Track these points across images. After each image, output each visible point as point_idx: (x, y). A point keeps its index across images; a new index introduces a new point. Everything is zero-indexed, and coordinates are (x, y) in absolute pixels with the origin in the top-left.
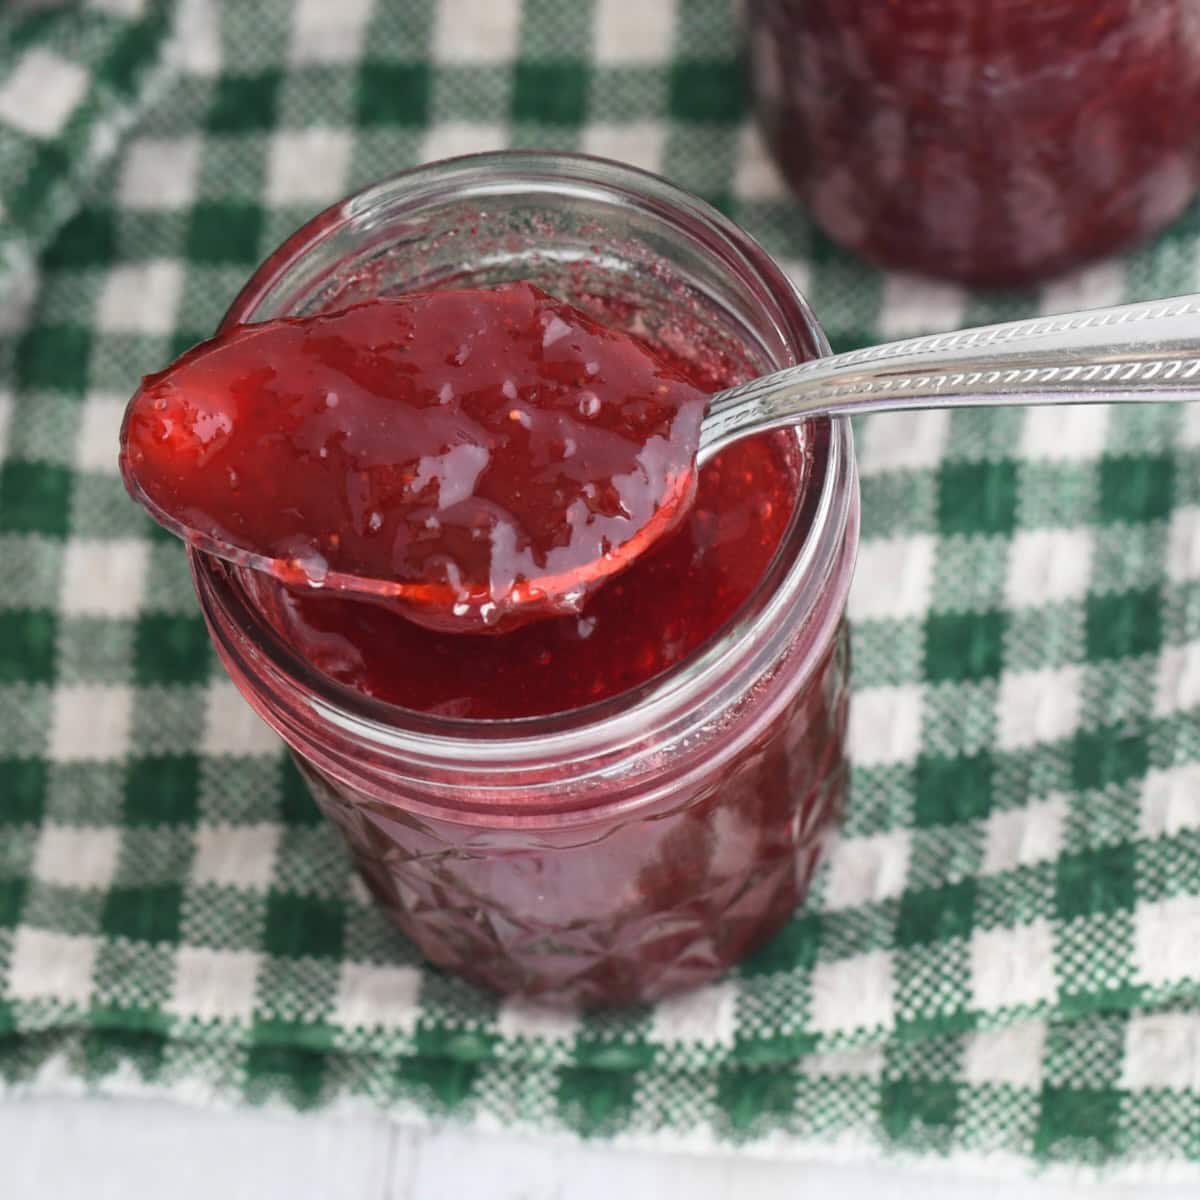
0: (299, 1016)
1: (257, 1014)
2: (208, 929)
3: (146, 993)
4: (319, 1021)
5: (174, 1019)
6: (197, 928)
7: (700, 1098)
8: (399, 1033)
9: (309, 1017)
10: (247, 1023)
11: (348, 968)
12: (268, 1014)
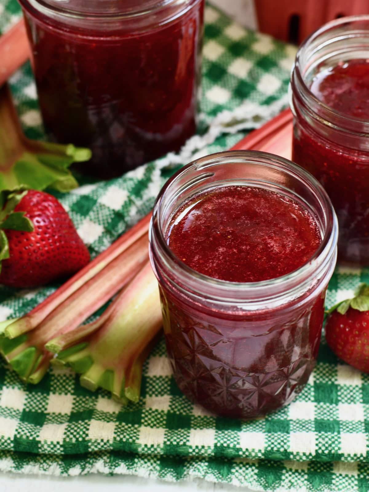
0: (178, 443)
1: (165, 443)
2: (150, 422)
3: (131, 438)
4: (184, 444)
5: (140, 445)
6: (146, 421)
7: (302, 479)
8: (209, 447)
9: (181, 443)
10: (162, 446)
11: (192, 431)
12: (168, 443)
